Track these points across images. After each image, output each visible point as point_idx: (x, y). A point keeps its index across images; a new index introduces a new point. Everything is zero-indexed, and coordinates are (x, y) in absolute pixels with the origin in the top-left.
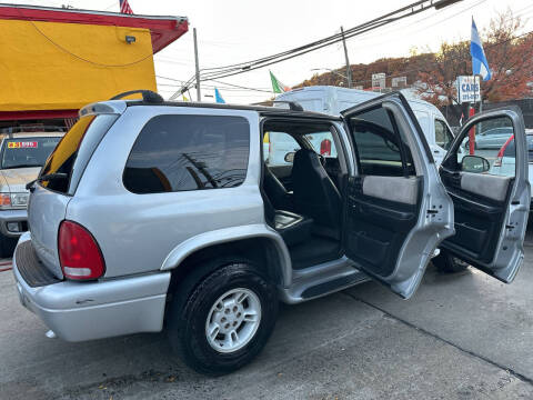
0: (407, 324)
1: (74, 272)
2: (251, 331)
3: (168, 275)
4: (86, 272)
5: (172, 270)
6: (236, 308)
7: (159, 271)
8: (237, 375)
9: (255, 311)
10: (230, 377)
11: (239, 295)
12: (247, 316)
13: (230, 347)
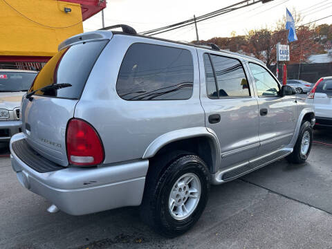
0: (286, 197)
1: (79, 160)
2: (194, 204)
3: (147, 163)
4: (90, 159)
6: (185, 187)
7: (141, 160)
8: (186, 236)
9: (196, 190)
10: (182, 237)
11: (187, 179)
12: (191, 193)
13: (181, 216)
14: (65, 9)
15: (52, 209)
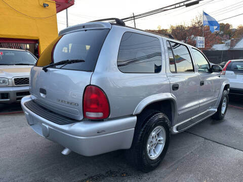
0: (218, 143)
1: (92, 115)
2: (161, 148)
4: (100, 115)
5: (137, 115)
6: (155, 136)
7: (132, 115)
9: (162, 138)
11: (157, 130)
12: (159, 140)
13: (154, 156)
14: (44, 4)
15: (65, 152)
